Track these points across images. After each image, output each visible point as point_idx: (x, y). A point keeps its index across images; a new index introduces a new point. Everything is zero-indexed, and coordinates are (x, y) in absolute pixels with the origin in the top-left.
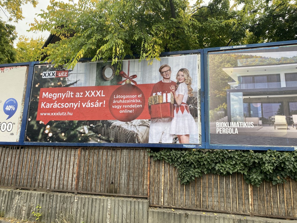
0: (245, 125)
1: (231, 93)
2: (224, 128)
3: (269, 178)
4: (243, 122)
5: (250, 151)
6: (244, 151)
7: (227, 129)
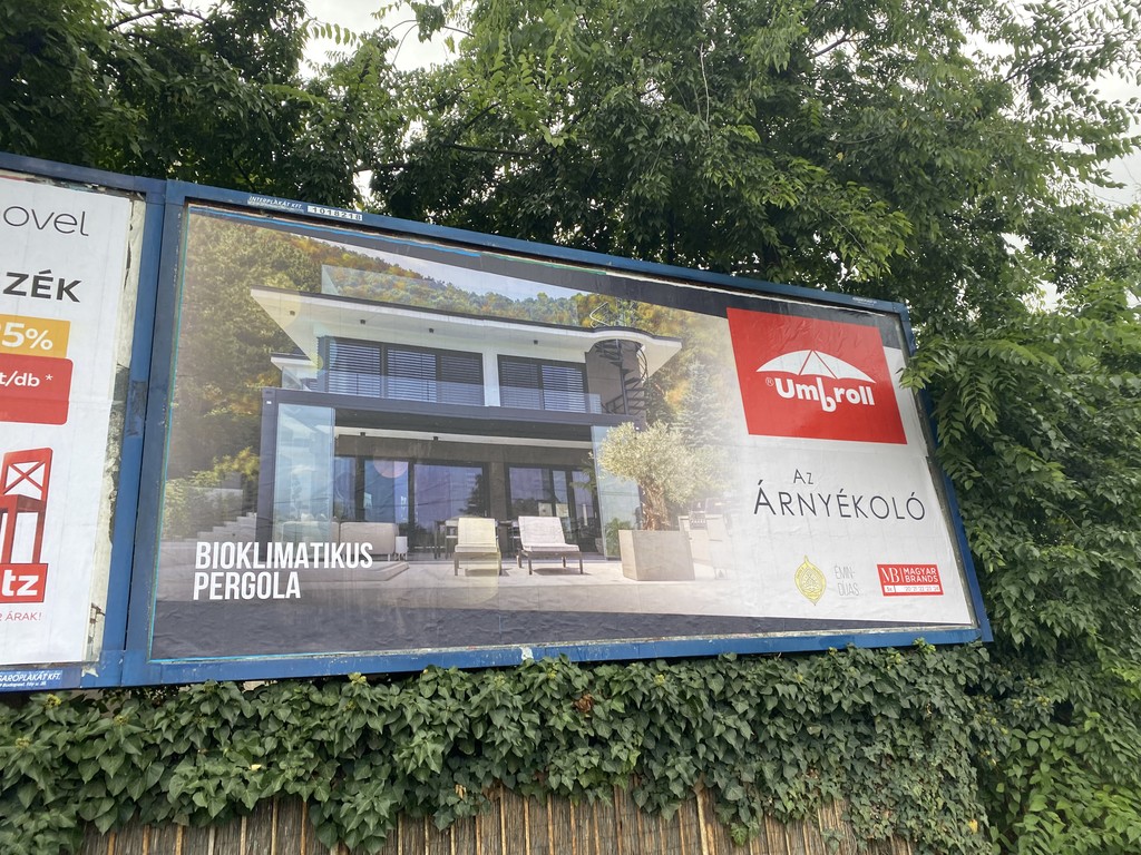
0: (336, 555)
1: (282, 407)
2: (234, 569)
3: (420, 801)
4: (327, 545)
5: (351, 677)
6: (320, 683)
7: (249, 578)
